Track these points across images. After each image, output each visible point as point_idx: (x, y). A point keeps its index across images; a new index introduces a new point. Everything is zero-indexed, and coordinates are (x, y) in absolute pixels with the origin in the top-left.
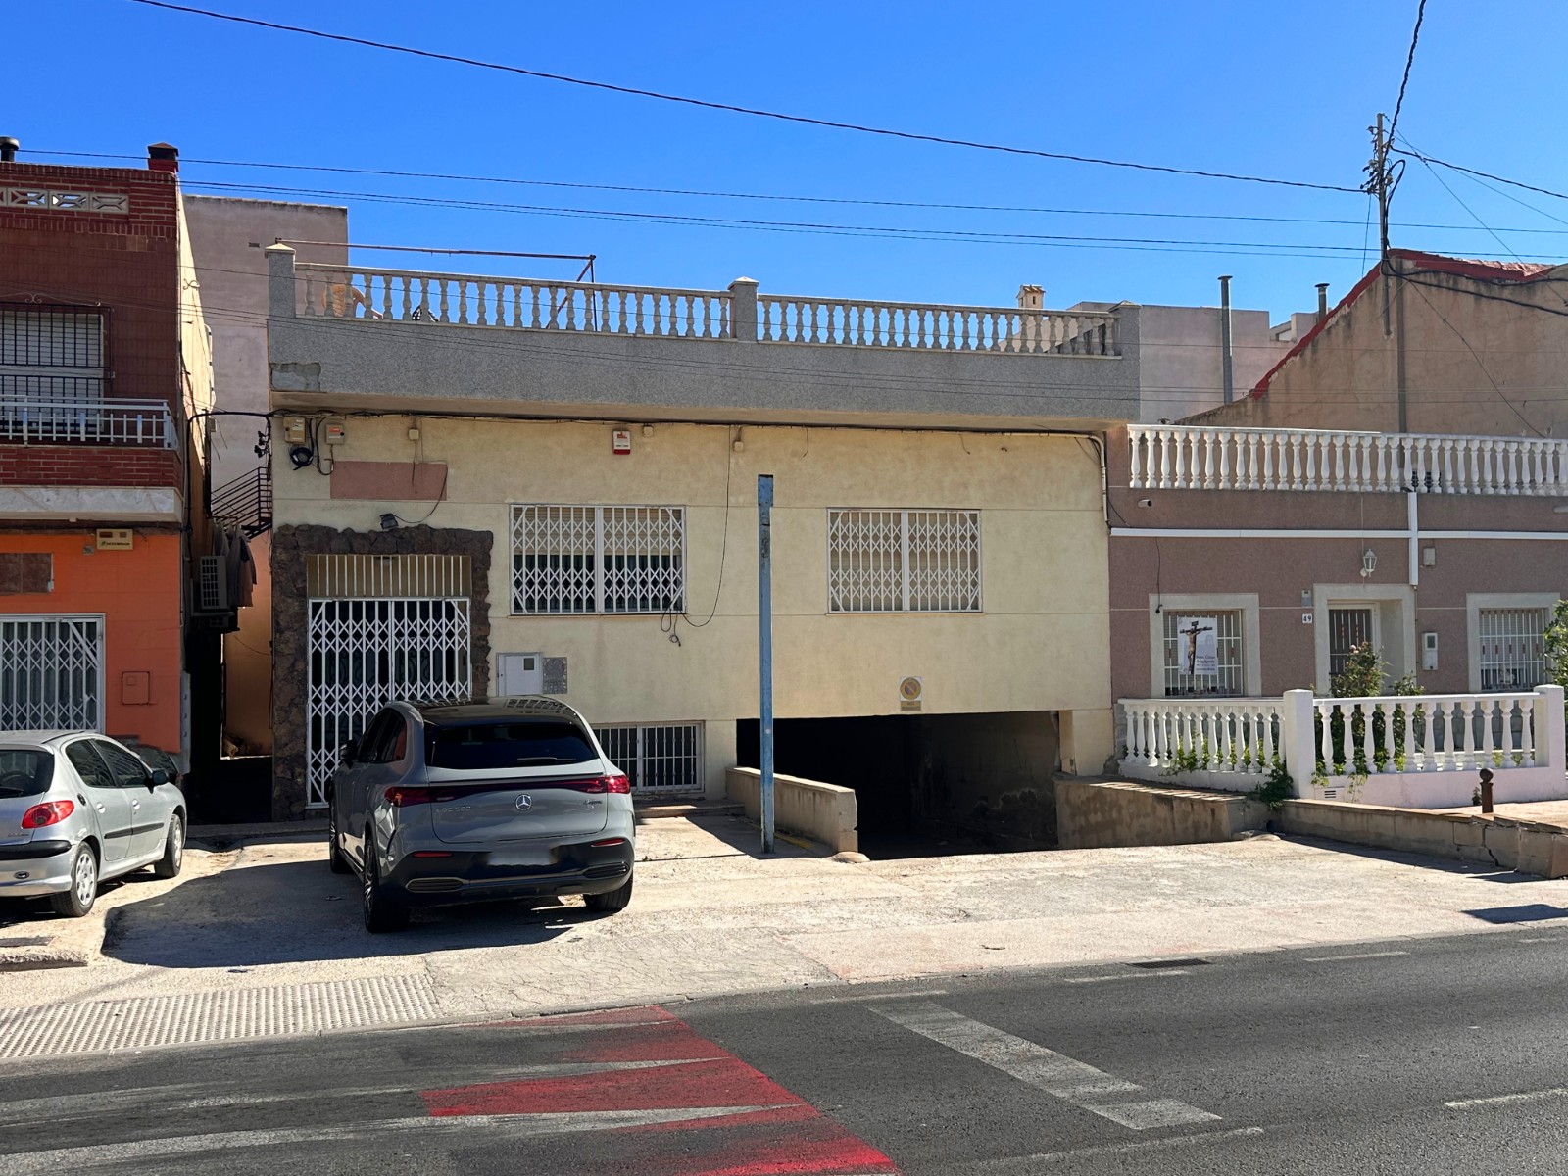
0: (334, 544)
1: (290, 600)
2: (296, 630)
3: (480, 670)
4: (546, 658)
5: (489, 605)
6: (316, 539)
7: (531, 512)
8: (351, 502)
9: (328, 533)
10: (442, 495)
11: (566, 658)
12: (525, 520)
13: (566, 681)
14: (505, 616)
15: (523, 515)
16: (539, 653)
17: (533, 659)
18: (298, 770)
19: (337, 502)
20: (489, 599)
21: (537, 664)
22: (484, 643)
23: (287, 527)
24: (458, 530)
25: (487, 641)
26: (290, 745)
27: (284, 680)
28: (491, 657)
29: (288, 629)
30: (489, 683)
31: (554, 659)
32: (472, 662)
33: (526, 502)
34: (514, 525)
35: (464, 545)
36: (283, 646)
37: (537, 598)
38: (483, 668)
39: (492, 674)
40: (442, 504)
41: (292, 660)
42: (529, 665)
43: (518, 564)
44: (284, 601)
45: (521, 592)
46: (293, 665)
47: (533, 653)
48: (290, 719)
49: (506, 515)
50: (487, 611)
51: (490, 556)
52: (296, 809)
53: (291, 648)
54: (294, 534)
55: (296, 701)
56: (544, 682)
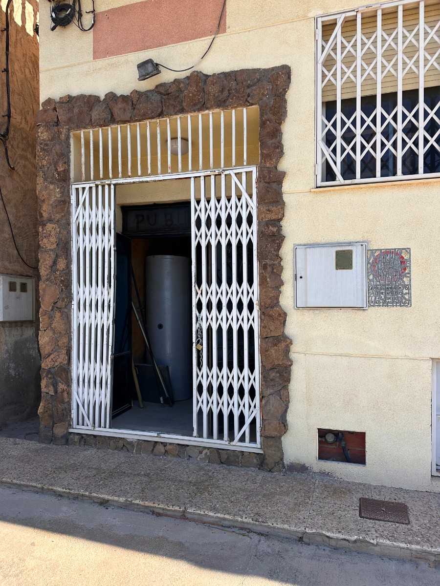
0: (95, 114)
1: (52, 187)
2: (58, 221)
3: (269, 269)
4: (373, 251)
5: (283, 174)
6: (76, 110)
7: (349, 24)
8: (114, 59)
9: (90, 101)
10: (220, 26)
11: (408, 250)
12: (340, 38)
13: (408, 287)
14: (307, 189)
15: (338, 29)
16: (361, 243)
17: (350, 252)
18: (61, 386)
19: (102, 63)
20: (285, 165)
21: (358, 260)
22: (275, 229)
23: (49, 101)
24: (242, 71)
25: (280, 228)
26: (52, 356)
27: (47, 280)
28: (286, 251)
29: (50, 220)
30: (283, 289)
31: (388, 252)
32: (259, 259)
33: (342, 10)
34: (323, 48)
35: (248, 91)
36: (45, 241)
37: (358, 158)
38: (273, 266)
39: (287, 275)
40: (221, 39)
41: (53, 256)
42: (344, 260)
43: (329, 108)
44: (46, 187)
45: (334, 151)
46: (55, 263)
47: (350, 244)
48: (53, 326)
49: (310, 33)
50: (280, 183)
51: (286, 101)
52: (59, 431)
53: (53, 244)
54: (55, 109)
55: (59, 304)
56: (370, 288)
